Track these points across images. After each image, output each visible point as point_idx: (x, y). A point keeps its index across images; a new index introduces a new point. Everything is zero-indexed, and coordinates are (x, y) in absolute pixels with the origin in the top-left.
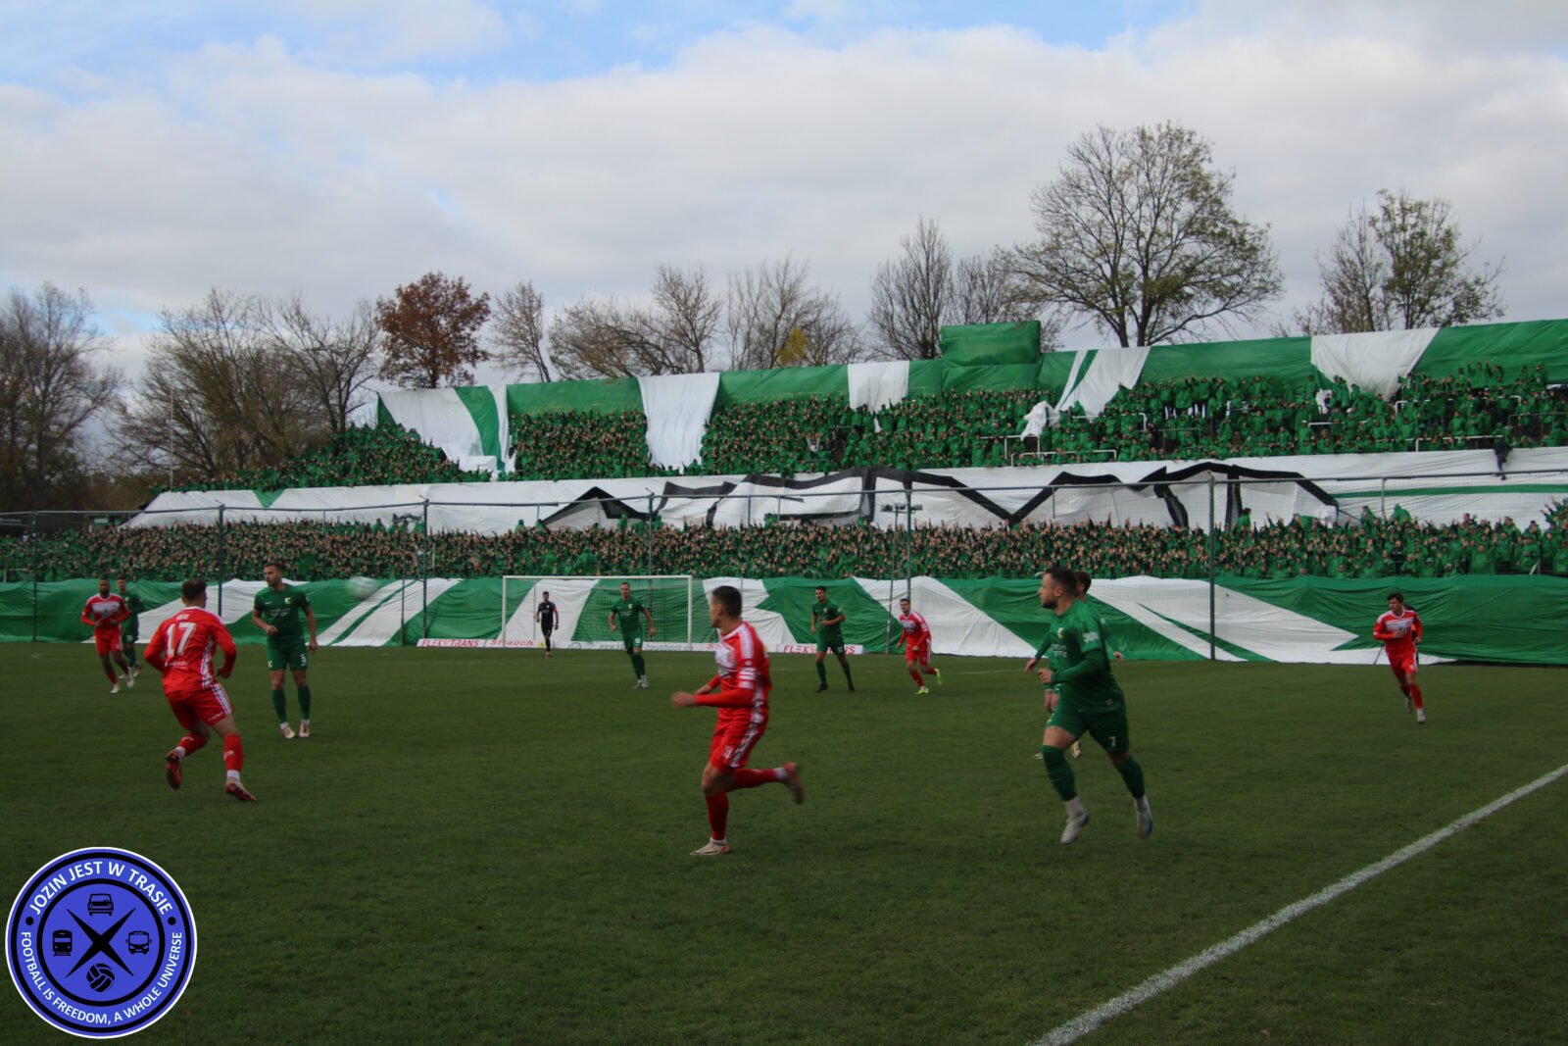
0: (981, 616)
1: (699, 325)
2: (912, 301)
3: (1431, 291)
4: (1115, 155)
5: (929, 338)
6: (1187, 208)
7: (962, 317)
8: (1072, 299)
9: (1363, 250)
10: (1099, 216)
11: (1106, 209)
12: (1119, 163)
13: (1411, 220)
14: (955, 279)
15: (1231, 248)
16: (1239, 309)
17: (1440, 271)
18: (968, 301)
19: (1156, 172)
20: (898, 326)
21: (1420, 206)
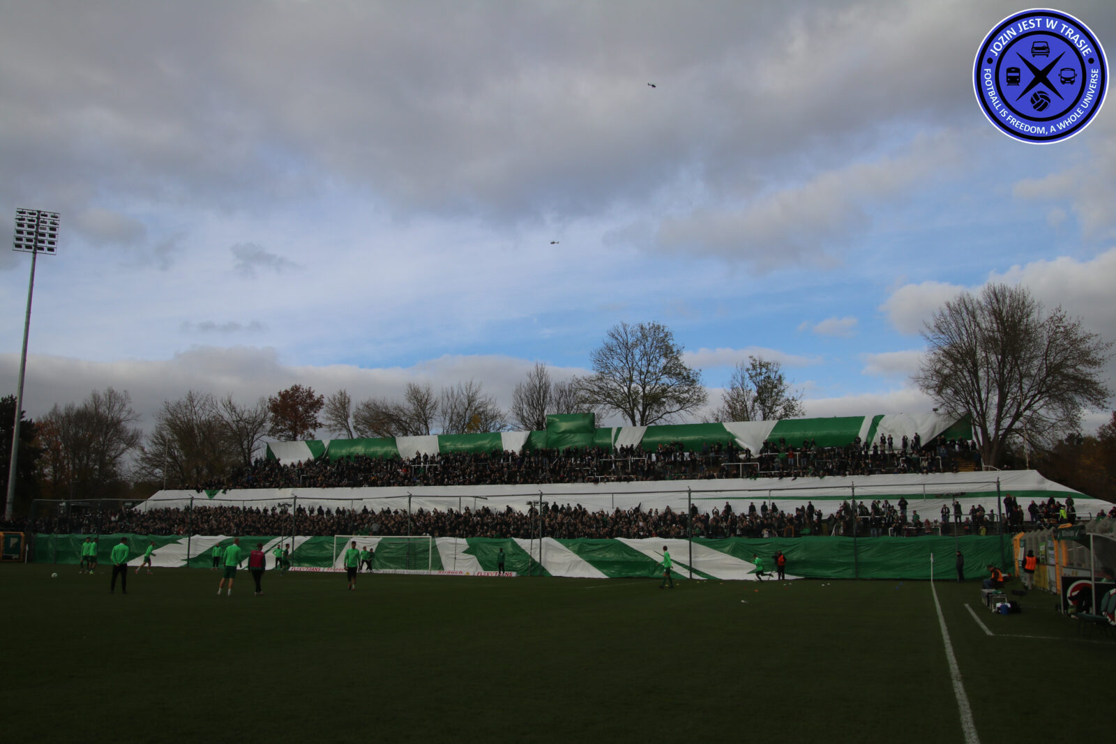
0: (576, 558)
1: (428, 412)
2: (532, 402)
3: (774, 404)
4: (629, 336)
5: (540, 419)
6: (663, 361)
7: (556, 411)
8: (611, 403)
9: (743, 384)
10: (622, 364)
11: (624, 361)
12: (631, 340)
13: (764, 370)
14: (552, 392)
15: (684, 380)
16: (687, 409)
17: (777, 394)
18: (559, 403)
19: (648, 344)
20: (525, 414)
21: (768, 364)
